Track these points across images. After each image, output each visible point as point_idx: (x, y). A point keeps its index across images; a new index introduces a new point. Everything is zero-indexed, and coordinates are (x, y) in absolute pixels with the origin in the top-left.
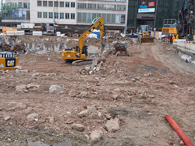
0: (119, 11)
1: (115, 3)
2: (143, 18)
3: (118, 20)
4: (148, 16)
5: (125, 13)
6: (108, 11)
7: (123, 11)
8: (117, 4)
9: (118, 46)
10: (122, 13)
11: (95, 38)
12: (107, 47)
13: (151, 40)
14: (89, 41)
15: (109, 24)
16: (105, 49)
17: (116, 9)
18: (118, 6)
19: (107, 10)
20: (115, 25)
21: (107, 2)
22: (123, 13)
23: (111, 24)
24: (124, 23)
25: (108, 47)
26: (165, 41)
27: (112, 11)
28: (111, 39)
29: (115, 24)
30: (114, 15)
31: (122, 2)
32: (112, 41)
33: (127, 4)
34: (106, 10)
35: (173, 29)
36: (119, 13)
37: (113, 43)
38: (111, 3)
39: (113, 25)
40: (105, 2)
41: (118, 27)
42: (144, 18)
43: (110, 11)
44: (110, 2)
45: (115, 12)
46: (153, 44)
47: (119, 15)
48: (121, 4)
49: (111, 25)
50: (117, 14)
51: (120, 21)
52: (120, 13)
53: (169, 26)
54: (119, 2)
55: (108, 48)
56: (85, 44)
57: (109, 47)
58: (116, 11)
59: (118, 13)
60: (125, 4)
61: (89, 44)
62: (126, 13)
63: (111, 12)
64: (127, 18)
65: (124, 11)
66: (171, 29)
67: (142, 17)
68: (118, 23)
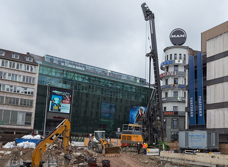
0: (23, 107)
1: (18, 96)
2: (55, 119)
3: (21, 120)
4: (61, 117)
5: (31, 111)
6: (7, 106)
7: (28, 108)
8: (21, 98)
9: (94, 160)
10: (27, 111)
11: (33, 148)
12: (53, 162)
13: (115, 151)
14: (24, 154)
15: (7, 126)
16: (51, 165)
17: (19, 104)
18: (22, 100)
19: (4, 105)
20: (16, 127)
21: (5, 93)
22: (29, 110)
23: (9, 125)
24: (30, 124)
25: (55, 161)
26: (127, 150)
27: (12, 106)
28: (57, 150)
29: (17, 125)
30: (15, 113)
31: (28, 96)
32: (61, 153)
33: (34, 98)
34: (2, 105)
35: (137, 136)
36: (23, 110)
37: (61, 155)
38: (11, 95)
39: (13, 127)
40: (2, 93)
41: (22, 131)
42: (57, 118)
43: (10, 106)
44: (9, 93)
45: (17, 108)
46: (119, 155)
47: (23, 114)
48: (26, 98)
49: (10, 127)
50: (20, 112)
51: (25, 122)
52: (25, 111)
53: (131, 133)
54: (23, 96)
55: (55, 163)
56: (16, 159)
57: (57, 162)
58: (19, 107)
59: (21, 110)
60: (32, 98)
61: (25, 158)
62: (33, 110)
63: (10, 108)
64: (34, 118)
65: (31, 108)
66: (134, 136)
67: (54, 117)
68: (21, 124)
